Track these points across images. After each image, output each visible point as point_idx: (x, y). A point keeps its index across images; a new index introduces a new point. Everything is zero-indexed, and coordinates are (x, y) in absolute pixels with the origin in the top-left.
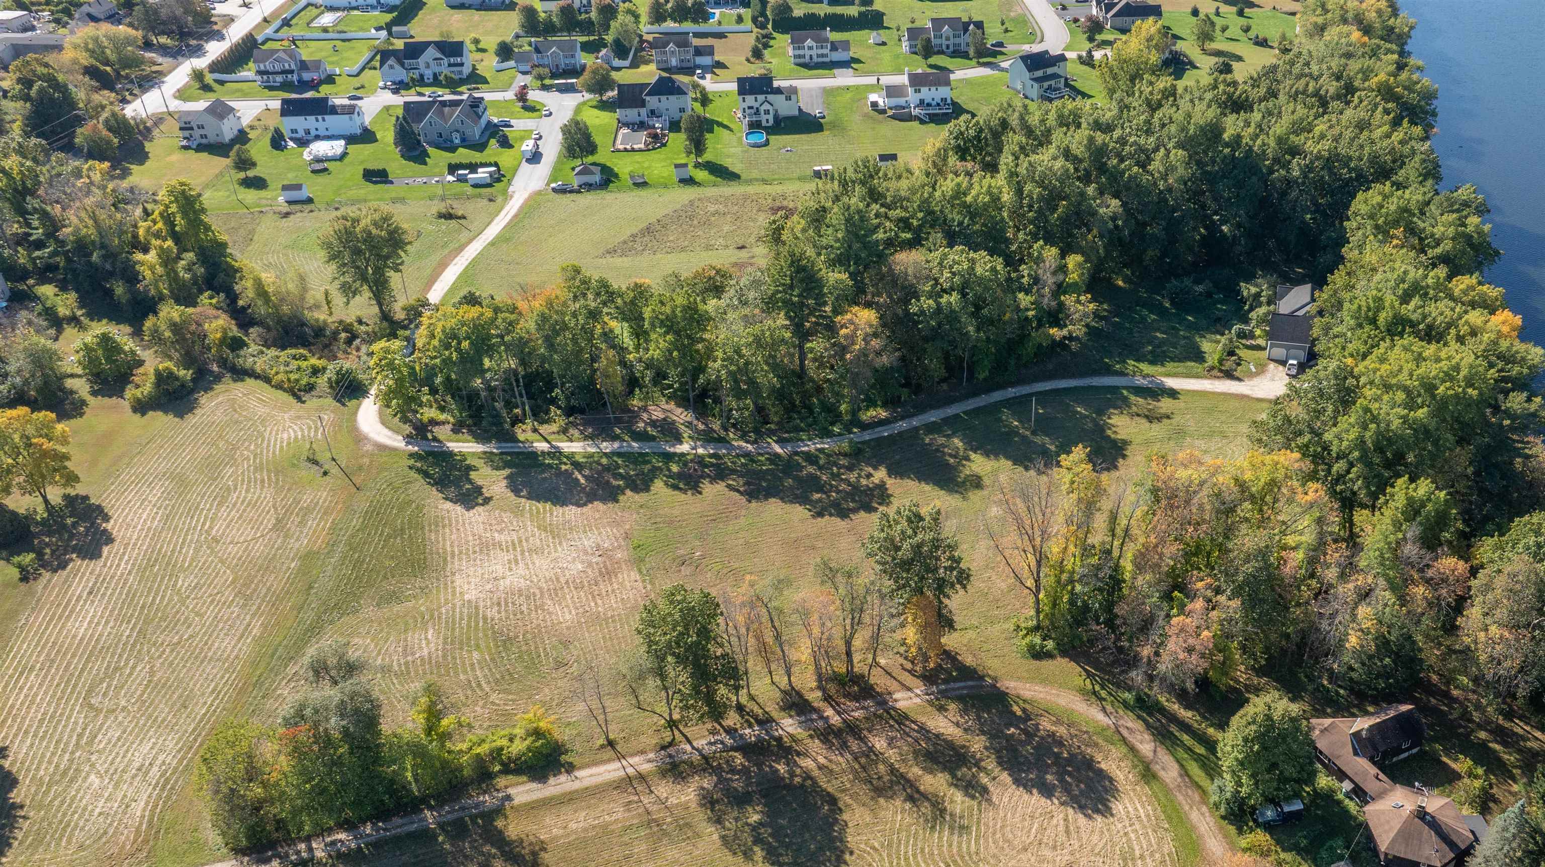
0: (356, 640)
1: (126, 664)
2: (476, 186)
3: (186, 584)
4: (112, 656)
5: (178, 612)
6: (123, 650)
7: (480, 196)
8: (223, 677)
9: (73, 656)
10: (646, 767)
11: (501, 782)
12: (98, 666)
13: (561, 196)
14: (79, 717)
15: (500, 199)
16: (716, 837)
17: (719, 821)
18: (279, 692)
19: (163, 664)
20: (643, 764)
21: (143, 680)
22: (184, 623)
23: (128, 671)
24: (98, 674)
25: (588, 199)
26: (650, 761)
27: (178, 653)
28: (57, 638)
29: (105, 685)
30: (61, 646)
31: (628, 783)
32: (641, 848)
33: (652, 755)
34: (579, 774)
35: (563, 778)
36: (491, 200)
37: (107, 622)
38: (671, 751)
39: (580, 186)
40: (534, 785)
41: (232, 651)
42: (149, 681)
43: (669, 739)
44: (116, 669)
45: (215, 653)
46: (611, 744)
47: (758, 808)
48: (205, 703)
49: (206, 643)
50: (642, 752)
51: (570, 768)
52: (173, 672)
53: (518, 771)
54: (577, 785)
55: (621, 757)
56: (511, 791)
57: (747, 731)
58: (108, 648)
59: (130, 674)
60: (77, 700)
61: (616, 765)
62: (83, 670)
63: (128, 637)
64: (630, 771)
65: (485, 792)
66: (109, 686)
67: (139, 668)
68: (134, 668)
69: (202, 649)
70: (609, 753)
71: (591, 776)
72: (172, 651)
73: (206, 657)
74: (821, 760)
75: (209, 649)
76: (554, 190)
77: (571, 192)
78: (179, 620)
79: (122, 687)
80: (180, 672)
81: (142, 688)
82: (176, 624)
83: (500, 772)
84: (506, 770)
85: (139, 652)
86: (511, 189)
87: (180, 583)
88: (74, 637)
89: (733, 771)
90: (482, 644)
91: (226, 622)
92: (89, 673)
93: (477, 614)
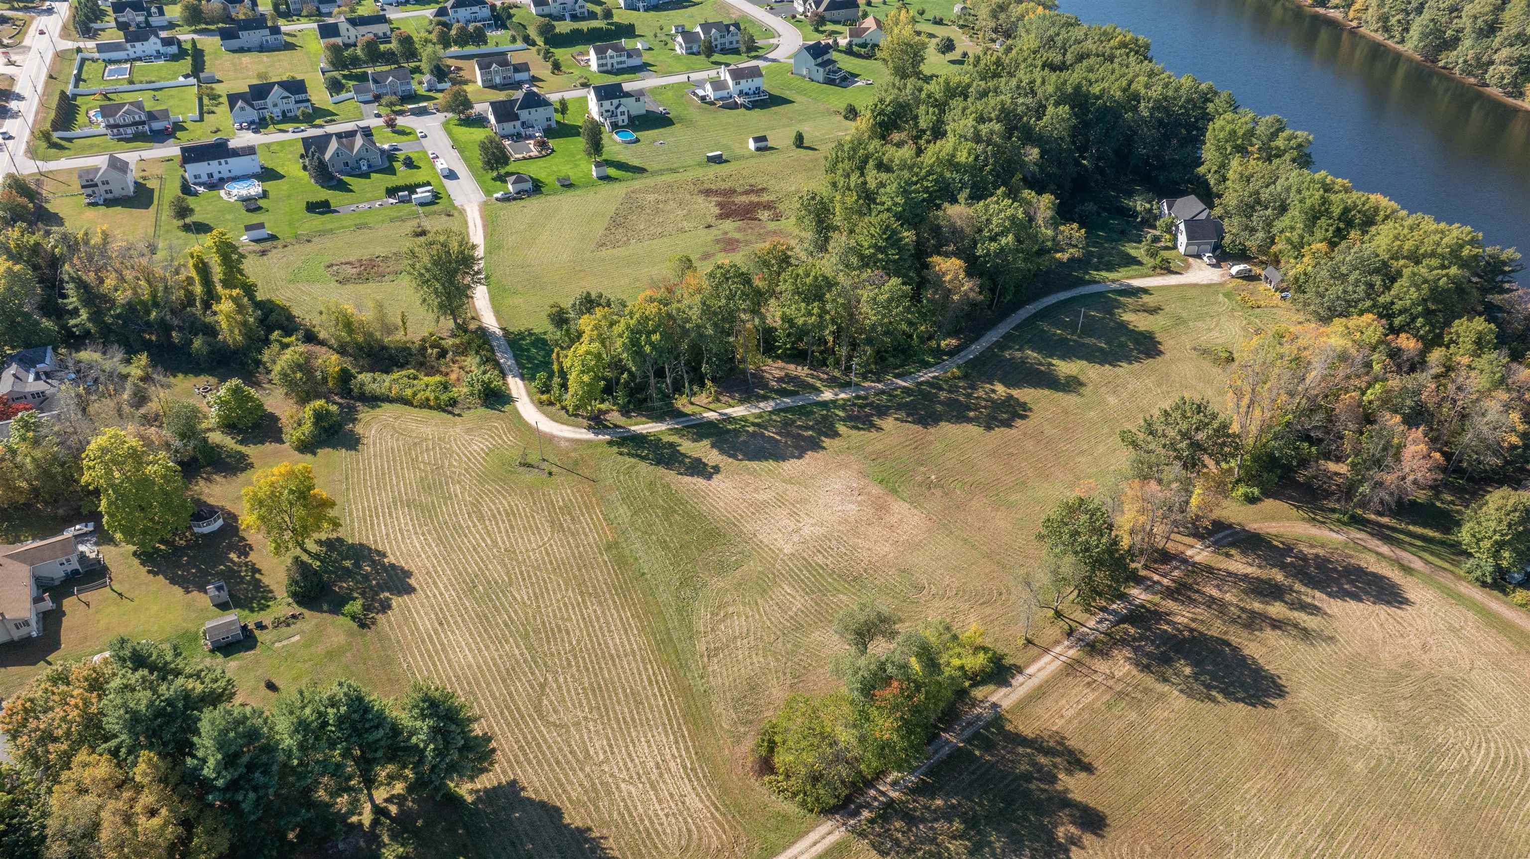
0: (730, 610)
1: (546, 679)
2: (422, 204)
3: (526, 598)
4: (525, 675)
5: (543, 623)
6: (531, 668)
7: (435, 213)
8: (646, 670)
9: (488, 685)
10: (1072, 653)
11: (978, 693)
12: (519, 687)
13: (508, 204)
14: (552, 735)
15: (456, 214)
16: (1176, 693)
17: (1166, 680)
18: (710, 669)
19: (578, 670)
20: (1067, 651)
21: (576, 690)
22: (560, 631)
23: (555, 686)
24: (529, 695)
25: (534, 204)
26: (1070, 648)
27: (583, 658)
28: (454, 671)
29: (545, 702)
30: (467, 678)
31: (1072, 668)
32: (1133, 716)
33: (1066, 643)
34: (1030, 670)
35: (1020, 678)
36: (449, 215)
37: (487, 648)
38: (1076, 635)
39: (518, 193)
40: (1004, 691)
41: (631, 645)
42: (583, 689)
43: (1066, 627)
44: (542, 686)
45: (617, 650)
46: (1029, 642)
47: (1182, 662)
48: (655, 695)
49: (600, 644)
50: (1057, 642)
51: (1020, 670)
52: (596, 675)
53: (983, 682)
54: (1035, 682)
55: (1046, 650)
56: (994, 699)
57: (1115, 606)
58: (514, 670)
59: (559, 688)
60: (534, 721)
61: (1047, 658)
62: (510, 694)
63: (522, 654)
64: (1062, 658)
65: (974, 706)
66: (551, 703)
67: (561, 679)
68: (556, 681)
69: (601, 649)
70: (1033, 651)
71: (1039, 670)
72: (575, 657)
73: (612, 656)
74: (1190, 615)
75: (608, 647)
76: (497, 199)
77: (515, 199)
78: (552, 630)
79: (564, 700)
80: (602, 675)
81: (582, 696)
82: (554, 634)
83: (971, 686)
84: (975, 685)
85: (545, 665)
86: (456, 203)
87: (519, 598)
88: (470, 666)
89: (1134, 639)
90: (840, 588)
91: (598, 621)
92: (520, 695)
93: (811, 565)
